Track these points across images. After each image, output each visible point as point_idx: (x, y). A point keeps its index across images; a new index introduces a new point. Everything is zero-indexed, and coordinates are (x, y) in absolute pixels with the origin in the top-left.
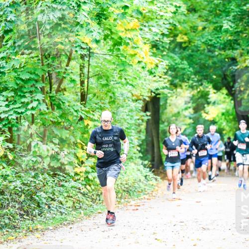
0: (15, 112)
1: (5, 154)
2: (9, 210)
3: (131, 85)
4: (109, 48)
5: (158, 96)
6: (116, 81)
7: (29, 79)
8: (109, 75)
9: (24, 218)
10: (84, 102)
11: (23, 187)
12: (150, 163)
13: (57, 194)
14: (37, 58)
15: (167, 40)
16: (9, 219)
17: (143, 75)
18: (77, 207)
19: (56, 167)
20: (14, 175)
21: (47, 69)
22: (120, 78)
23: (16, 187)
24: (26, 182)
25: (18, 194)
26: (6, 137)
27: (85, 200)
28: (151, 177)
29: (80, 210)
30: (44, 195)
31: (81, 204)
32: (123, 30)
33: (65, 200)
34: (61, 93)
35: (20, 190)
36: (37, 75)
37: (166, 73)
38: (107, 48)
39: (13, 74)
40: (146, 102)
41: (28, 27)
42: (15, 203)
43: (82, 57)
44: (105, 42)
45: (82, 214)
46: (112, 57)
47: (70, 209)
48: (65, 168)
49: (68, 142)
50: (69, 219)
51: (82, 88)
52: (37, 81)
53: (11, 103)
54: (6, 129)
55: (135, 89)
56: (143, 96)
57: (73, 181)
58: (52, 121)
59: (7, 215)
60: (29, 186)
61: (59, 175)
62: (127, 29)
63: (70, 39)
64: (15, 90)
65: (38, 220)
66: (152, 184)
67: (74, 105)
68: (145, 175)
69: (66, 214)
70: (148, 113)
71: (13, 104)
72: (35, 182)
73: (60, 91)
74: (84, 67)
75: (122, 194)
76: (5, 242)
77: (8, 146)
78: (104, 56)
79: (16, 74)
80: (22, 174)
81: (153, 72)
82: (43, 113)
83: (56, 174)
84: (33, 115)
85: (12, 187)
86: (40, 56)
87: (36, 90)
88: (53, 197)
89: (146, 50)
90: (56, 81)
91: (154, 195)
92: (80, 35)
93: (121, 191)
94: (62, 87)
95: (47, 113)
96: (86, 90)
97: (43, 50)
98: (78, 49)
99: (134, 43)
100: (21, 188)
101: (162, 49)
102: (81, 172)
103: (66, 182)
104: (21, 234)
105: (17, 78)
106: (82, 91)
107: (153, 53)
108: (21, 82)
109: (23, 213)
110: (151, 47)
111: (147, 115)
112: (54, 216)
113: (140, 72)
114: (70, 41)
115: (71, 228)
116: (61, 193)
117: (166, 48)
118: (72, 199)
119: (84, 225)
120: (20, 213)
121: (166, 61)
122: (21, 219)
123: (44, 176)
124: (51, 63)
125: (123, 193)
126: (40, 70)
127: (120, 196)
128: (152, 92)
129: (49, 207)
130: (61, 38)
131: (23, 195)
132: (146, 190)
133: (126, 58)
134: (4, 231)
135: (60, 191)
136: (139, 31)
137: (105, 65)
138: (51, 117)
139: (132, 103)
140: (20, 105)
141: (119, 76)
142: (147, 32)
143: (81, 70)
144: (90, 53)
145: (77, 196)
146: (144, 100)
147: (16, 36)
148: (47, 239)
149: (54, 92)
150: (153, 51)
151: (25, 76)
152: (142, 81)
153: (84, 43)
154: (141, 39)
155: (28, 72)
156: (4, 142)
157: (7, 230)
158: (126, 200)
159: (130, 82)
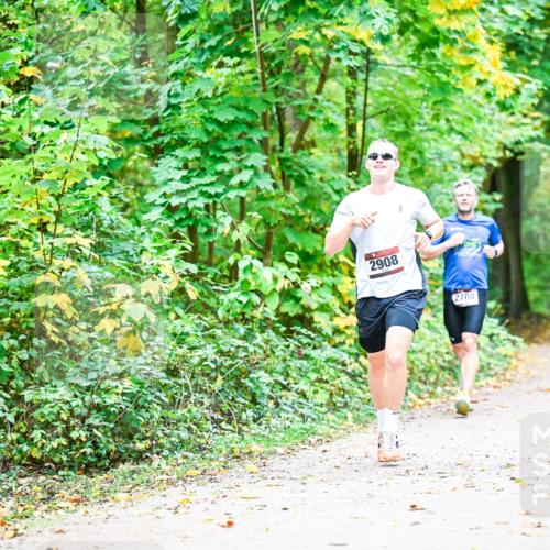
0: (203, 193)
1: (181, 286)
2: (189, 411)
3: (460, 133)
4: (411, 52)
5: (519, 158)
6: (425, 124)
7: (233, 122)
8: (410, 112)
9: (222, 429)
10: (355, 173)
11: (219, 360)
12: (500, 306)
13: (294, 375)
14: (252, 75)
15: (539, 33)
16: (189, 429)
17: (487, 111)
18: (339, 404)
19: (291, 314)
20: (199, 334)
21: (273, 100)
22: (436, 117)
23: (206, 359)
24: (226, 349)
25: (208, 375)
26: (183, 248)
27: (356, 390)
28: (502, 337)
29: (345, 411)
30: (265, 378)
31: (347, 396)
32: (443, 11)
33: (313, 388)
34: (306, 152)
35: (213, 366)
36: (252, 112)
37: (537, 108)
38: (406, 51)
39: (200, 111)
40: (492, 170)
41: (231, 6)
42: (201, 395)
43: (352, 72)
44: (403, 39)
45: (349, 419)
46: (417, 71)
47: (324, 409)
48: (312, 318)
49: (319, 261)
50: (321, 432)
51: (352, 140)
52: (251, 126)
53: (194, 174)
54: (183, 231)
55: (467, 142)
56: (485, 157)
57: (329, 347)
58: (284, 215)
59: (186, 422)
60: (233, 358)
61: (299, 333)
62: (452, 8)
63: (324, 31)
64: (201, 146)
65: (253, 432)
66: (503, 353)
67: (333, 179)
68: (489, 333)
69: (313, 420)
70: (498, 197)
71: (197, 175)
72: (246, 349)
73: (302, 147)
74: (354, 94)
75: (438, 375)
76: (181, 482)
77: (187, 270)
78: (401, 70)
79: (206, 111)
80: (218, 333)
81: (508, 105)
82: (266, 196)
83: (292, 332)
84: (242, 199)
85: (195, 361)
86: (259, 70)
87: (250, 146)
88: (285, 383)
89: (494, 57)
90: (294, 126)
91: (508, 377)
92: (346, 25)
93: (436, 369)
94: (307, 137)
95: (272, 197)
96: (359, 144)
97: (265, 57)
98: (342, 55)
99: (467, 41)
100: (214, 362)
101: (530, 53)
102: (347, 327)
103: (315, 348)
104: (214, 464)
105: (206, 119)
106: (351, 147)
107: (509, 63)
108: (217, 129)
109: (220, 417)
110: (504, 49)
111: (494, 201)
112: (288, 423)
113: (481, 106)
114: (324, 37)
115: (325, 451)
116: (302, 373)
117: (538, 51)
118: (327, 386)
119: (354, 446)
120: (213, 418)
121: (537, 81)
122: (215, 431)
123: (265, 335)
124: (283, 86)
125: (441, 374)
126: (260, 101)
127: (432, 379)
128: (505, 148)
129: (277, 405)
130: (305, 30)
131: (220, 378)
132: (492, 366)
133: (448, 75)
134: (179, 456)
135: (301, 369)
136: (479, 14)
137: (401, 91)
138: (283, 206)
139: (462, 173)
140: (214, 179)
141: (432, 113)
142: (496, 16)
143: (349, 100)
144: (369, 62)
145: (337, 381)
146: (489, 166)
147: (206, 27)
148: (273, 475)
149: (290, 149)
150: (508, 58)
151: (226, 115)
152: (484, 124)
153: (355, 41)
154: (484, 31)
155: (233, 107)
156: (177, 261)
157: (185, 453)
158: (447, 388)
159: (457, 128)
